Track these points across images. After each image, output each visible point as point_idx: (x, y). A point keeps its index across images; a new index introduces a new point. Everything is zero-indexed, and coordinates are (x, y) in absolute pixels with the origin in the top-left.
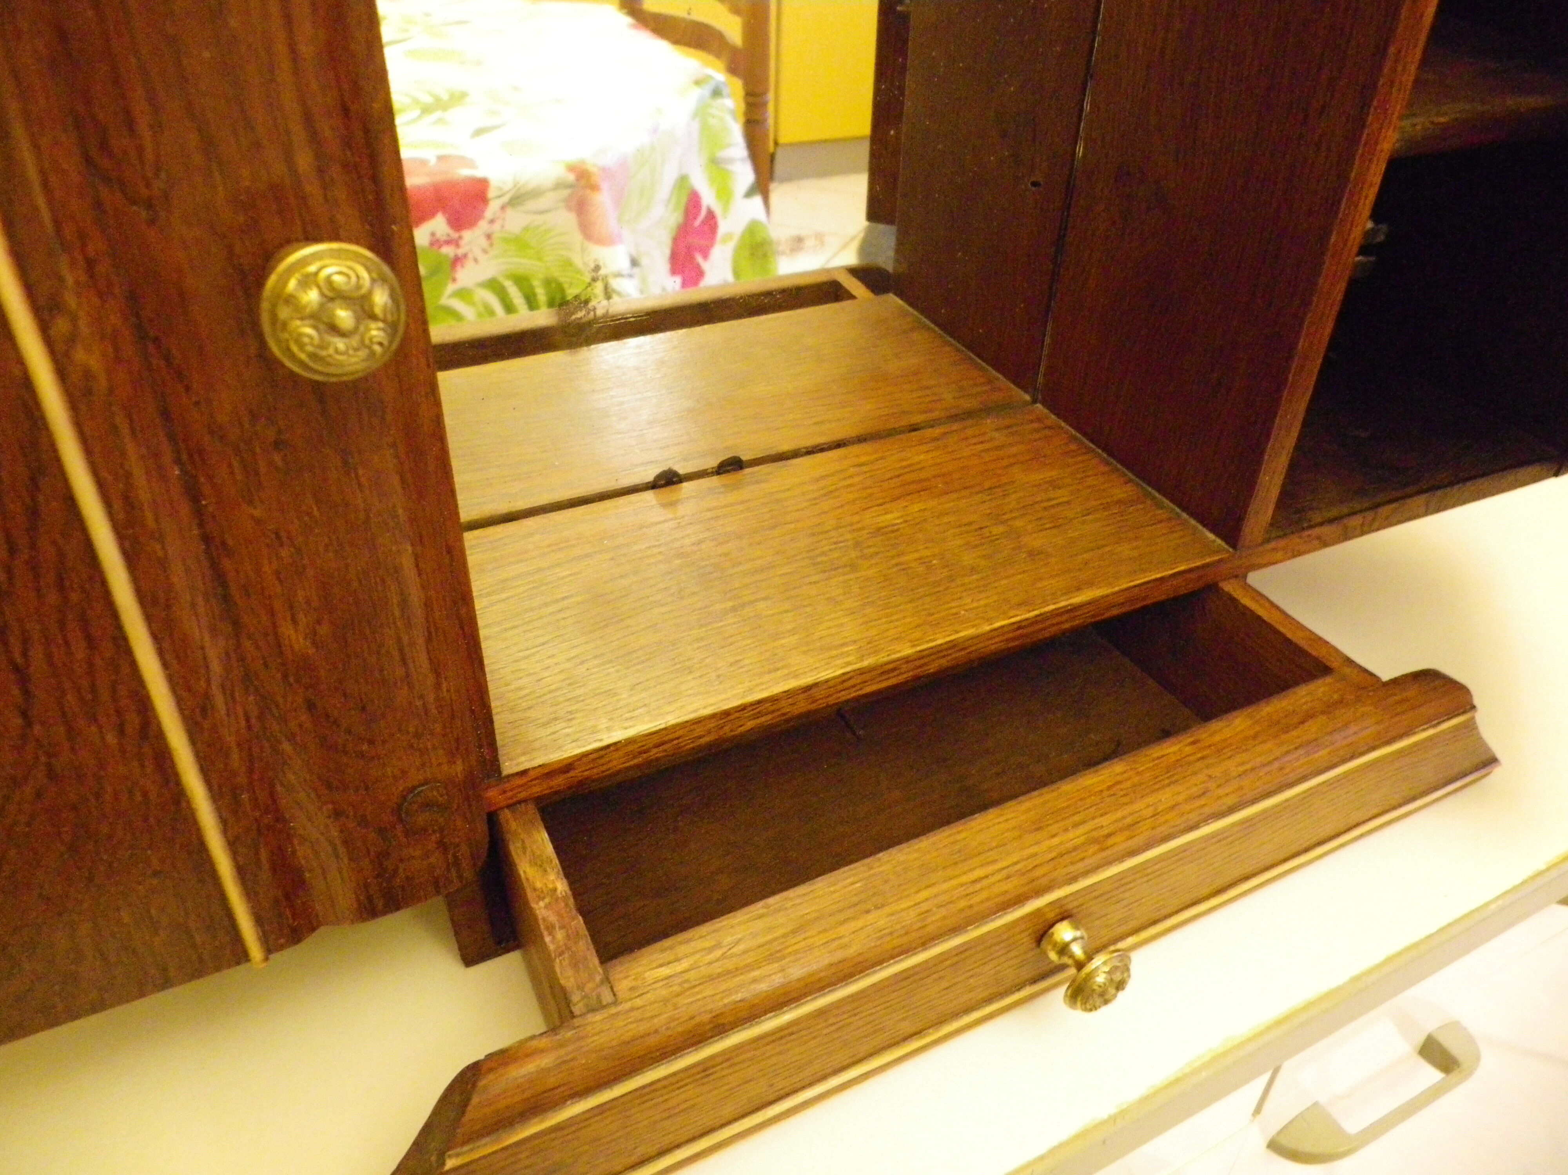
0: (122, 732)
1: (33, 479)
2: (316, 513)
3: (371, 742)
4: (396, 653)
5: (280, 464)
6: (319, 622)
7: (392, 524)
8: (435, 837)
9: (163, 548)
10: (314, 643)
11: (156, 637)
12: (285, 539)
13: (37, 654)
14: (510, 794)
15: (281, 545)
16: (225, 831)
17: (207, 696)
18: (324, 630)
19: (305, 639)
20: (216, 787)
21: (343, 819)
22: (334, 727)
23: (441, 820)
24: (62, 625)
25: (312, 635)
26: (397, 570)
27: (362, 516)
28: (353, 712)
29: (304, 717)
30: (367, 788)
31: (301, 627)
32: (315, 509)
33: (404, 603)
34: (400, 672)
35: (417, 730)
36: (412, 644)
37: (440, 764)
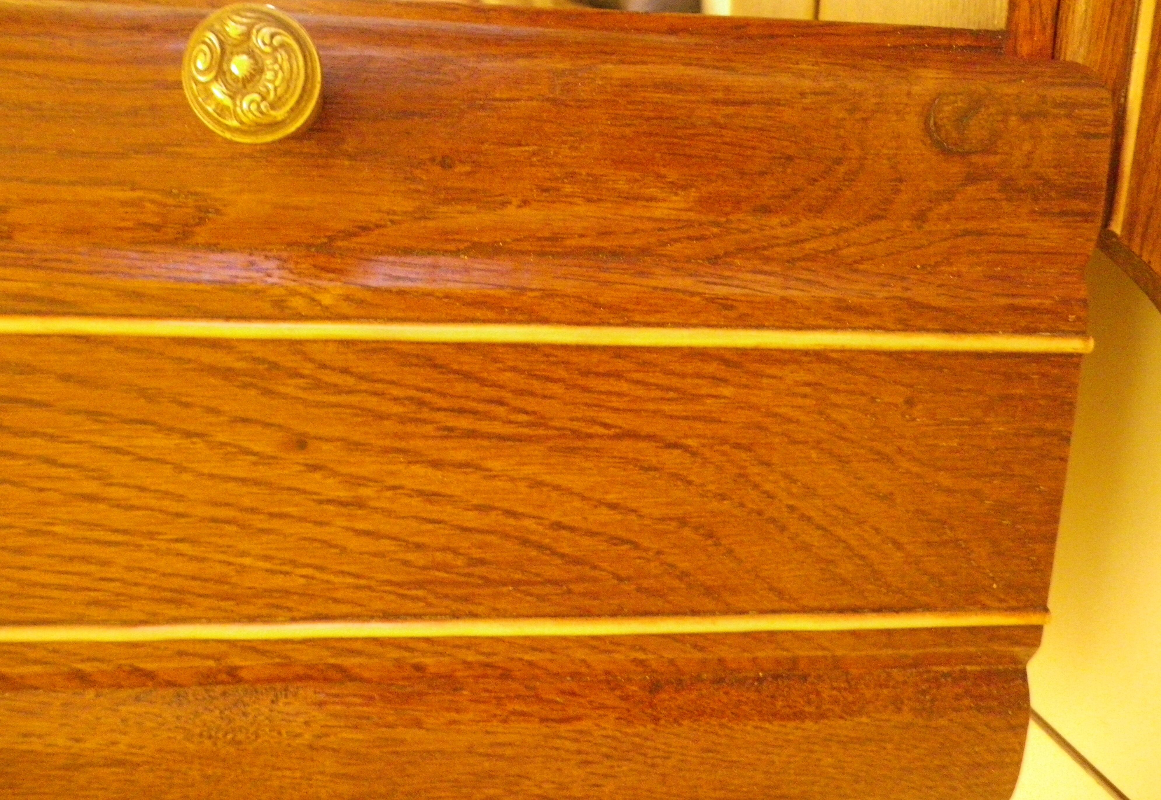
0: (723, 381)
1: (435, 366)
2: (530, 149)
3: (838, 161)
4: (730, 110)
5: (467, 168)
6: (659, 176)
7: (570, 79)
8: (1013, 121)
9: (533, 290)
10: (684, 188)
11: (628, 323)
12: (553, 185)
13: (608, 417)
14: (1038, 27)
15: (558, 190)
16: (886, 329)
17: (712, 300)
18: (672, 175)
19: (676, 194)
20: (825, 323)
21: (930, 215)
22: (801, 194)
23: (992, 110)
24: (585, 389)
25: (675, 187)
26: (626, 84)
27: (547, 105)
28: (789, 170)
29: (775, 221)
30: (901, 180)
31: (660, 195)
32: (526, 148)
33: (668, 86)
34: (755, 110)
35: (846, 110)
36: (727, 89)
37: (909, 94)
